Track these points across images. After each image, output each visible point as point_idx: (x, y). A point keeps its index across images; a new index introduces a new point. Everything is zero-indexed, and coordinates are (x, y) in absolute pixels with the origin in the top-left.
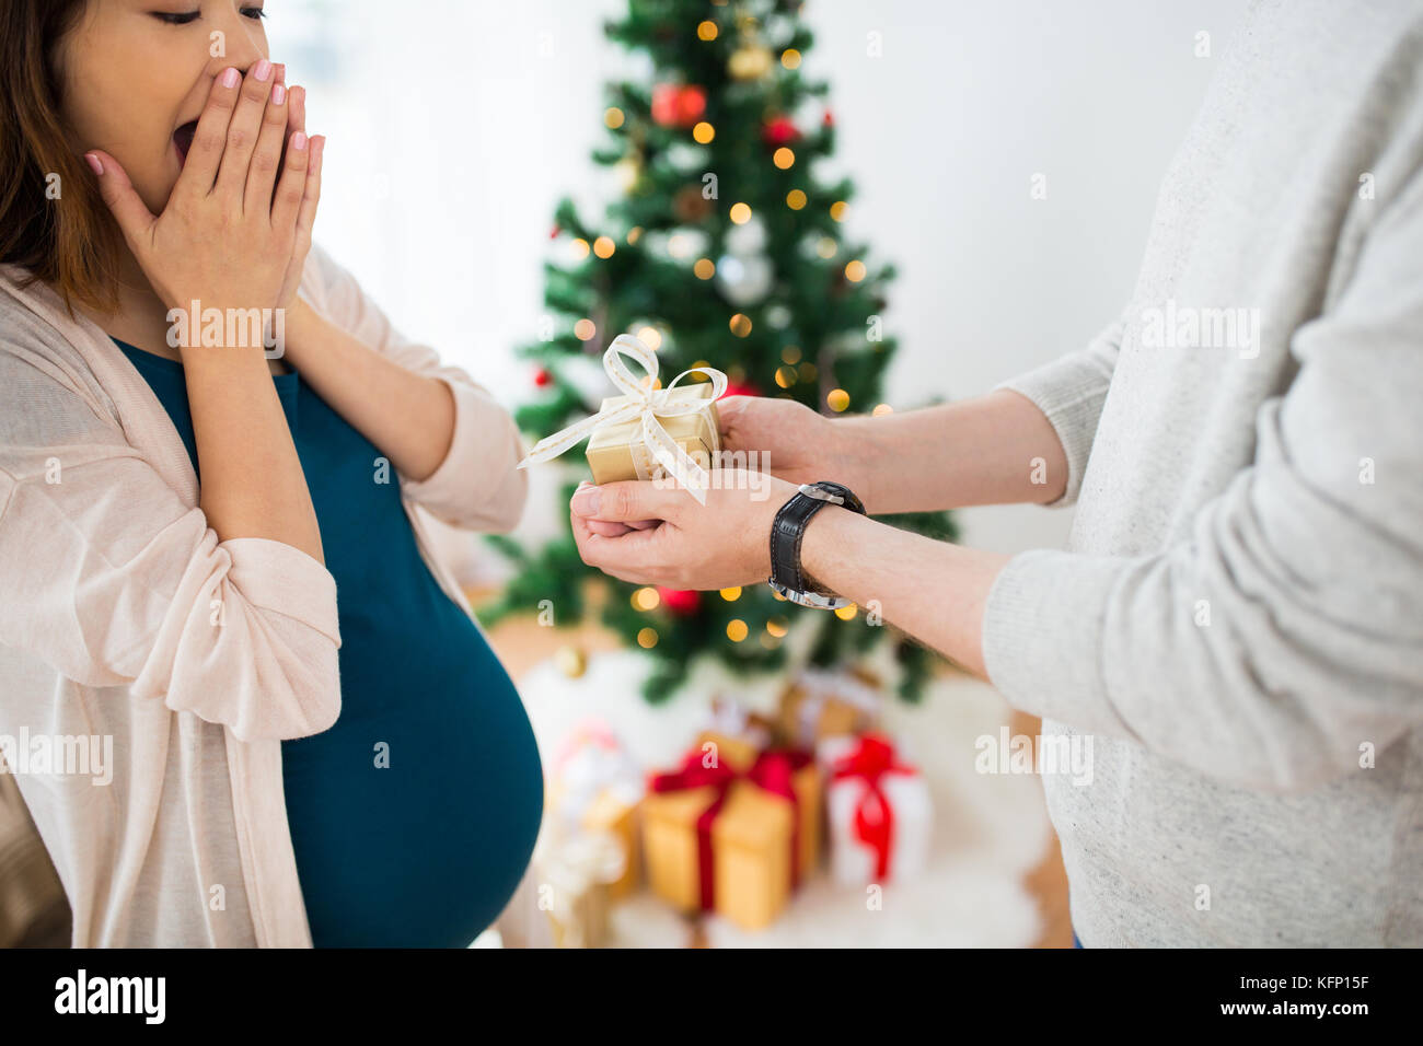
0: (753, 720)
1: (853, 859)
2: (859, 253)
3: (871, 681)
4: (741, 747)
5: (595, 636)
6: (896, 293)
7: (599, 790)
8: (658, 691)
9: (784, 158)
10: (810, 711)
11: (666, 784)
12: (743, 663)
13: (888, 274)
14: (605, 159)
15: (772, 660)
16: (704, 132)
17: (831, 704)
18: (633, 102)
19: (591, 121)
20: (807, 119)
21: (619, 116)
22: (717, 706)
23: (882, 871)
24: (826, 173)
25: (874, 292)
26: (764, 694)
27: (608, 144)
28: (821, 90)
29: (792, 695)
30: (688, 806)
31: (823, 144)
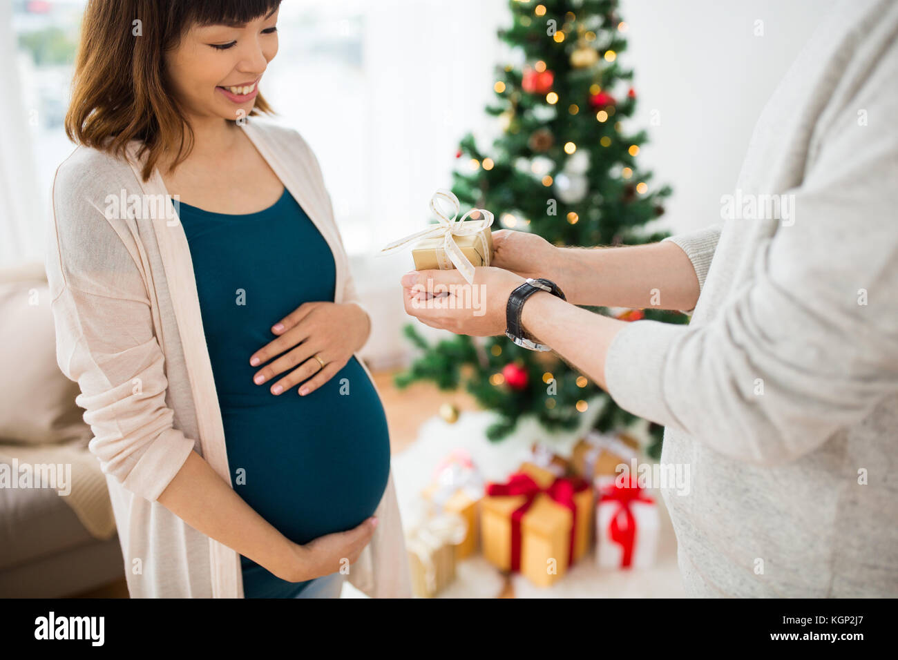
0: (556, 459)
1: (609, 552)
2: (646, 177)
3: (632, 443)
4: (545, 473)
5: (464, 398)
6: (669, 204)
7: (457, 490)
8: (497, 434)
9: (602, 116)
10: (591, 457)
11: (496, 491)
12: (551, 423)
13: (665, 192)
14: (495, 112)
15: (571, 424)
16: (552, 98)
17: (605, 454)
18: (513, 78)
19: (488, 88)
20: (619, 92)
21: (502, 87)
22: (534, 449)
23: (627, 562)
24: (628, 128)
25: (657, 202)
26: (564, 444)
27: (495, 103)
28: (629, 76)
29: (582, 446)
30: (508, 505)
31: (627, 109)
